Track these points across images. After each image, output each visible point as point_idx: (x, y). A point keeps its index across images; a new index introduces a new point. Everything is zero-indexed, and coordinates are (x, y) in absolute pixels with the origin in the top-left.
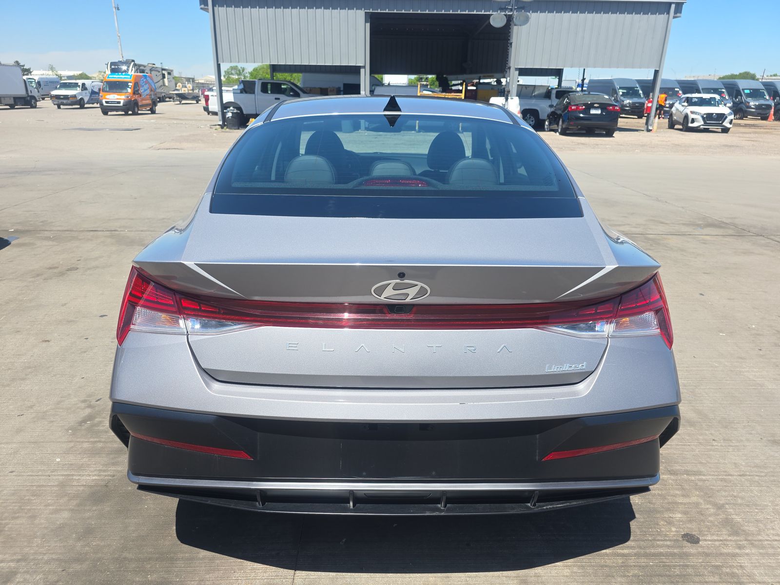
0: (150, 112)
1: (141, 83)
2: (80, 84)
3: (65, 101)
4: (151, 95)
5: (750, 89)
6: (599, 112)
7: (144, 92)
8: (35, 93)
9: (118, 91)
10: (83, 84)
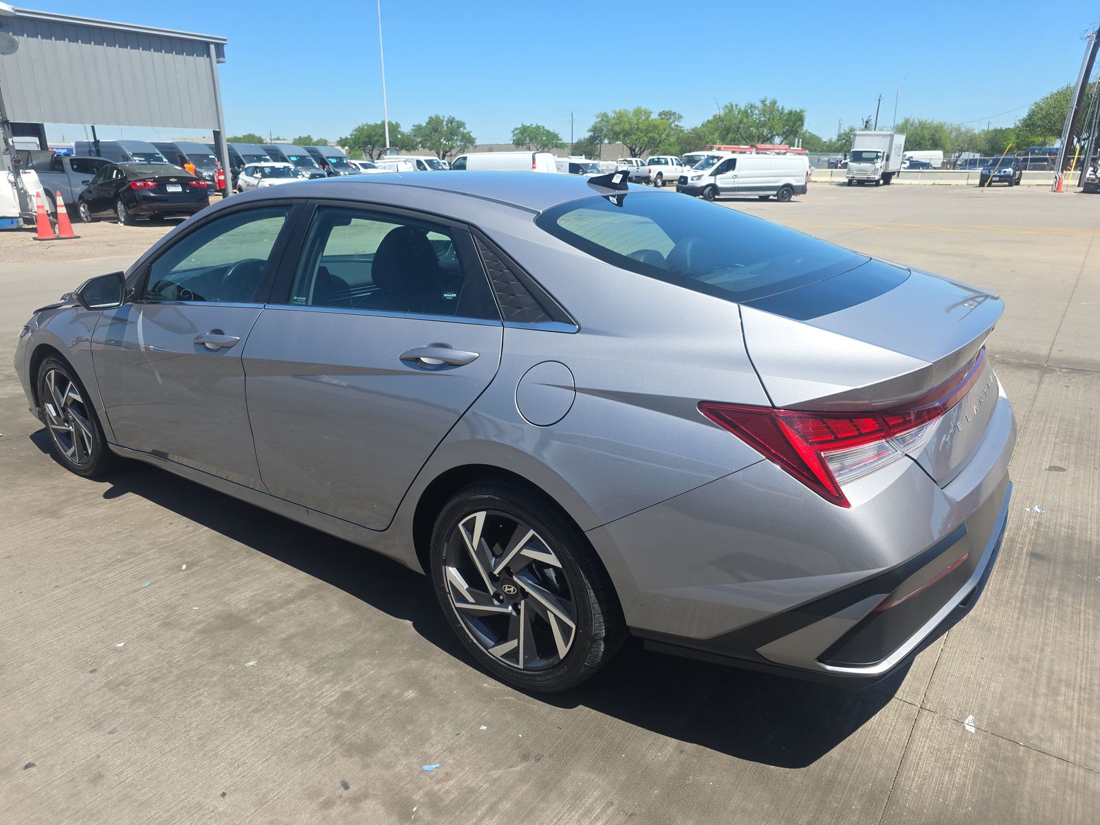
5: (296, 156)
6: (179, 189)
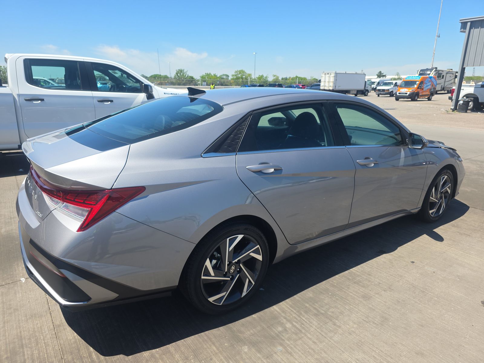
0: (427, 100)
1: (426, 82)
2: (394, 83)
3: (382, 93)
4: (431, 89)
7: (426, 87)
8: (369, 88)
9: (408, 87)
10: (396, 83)
